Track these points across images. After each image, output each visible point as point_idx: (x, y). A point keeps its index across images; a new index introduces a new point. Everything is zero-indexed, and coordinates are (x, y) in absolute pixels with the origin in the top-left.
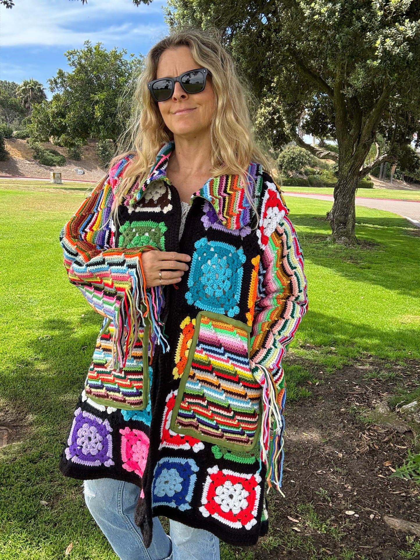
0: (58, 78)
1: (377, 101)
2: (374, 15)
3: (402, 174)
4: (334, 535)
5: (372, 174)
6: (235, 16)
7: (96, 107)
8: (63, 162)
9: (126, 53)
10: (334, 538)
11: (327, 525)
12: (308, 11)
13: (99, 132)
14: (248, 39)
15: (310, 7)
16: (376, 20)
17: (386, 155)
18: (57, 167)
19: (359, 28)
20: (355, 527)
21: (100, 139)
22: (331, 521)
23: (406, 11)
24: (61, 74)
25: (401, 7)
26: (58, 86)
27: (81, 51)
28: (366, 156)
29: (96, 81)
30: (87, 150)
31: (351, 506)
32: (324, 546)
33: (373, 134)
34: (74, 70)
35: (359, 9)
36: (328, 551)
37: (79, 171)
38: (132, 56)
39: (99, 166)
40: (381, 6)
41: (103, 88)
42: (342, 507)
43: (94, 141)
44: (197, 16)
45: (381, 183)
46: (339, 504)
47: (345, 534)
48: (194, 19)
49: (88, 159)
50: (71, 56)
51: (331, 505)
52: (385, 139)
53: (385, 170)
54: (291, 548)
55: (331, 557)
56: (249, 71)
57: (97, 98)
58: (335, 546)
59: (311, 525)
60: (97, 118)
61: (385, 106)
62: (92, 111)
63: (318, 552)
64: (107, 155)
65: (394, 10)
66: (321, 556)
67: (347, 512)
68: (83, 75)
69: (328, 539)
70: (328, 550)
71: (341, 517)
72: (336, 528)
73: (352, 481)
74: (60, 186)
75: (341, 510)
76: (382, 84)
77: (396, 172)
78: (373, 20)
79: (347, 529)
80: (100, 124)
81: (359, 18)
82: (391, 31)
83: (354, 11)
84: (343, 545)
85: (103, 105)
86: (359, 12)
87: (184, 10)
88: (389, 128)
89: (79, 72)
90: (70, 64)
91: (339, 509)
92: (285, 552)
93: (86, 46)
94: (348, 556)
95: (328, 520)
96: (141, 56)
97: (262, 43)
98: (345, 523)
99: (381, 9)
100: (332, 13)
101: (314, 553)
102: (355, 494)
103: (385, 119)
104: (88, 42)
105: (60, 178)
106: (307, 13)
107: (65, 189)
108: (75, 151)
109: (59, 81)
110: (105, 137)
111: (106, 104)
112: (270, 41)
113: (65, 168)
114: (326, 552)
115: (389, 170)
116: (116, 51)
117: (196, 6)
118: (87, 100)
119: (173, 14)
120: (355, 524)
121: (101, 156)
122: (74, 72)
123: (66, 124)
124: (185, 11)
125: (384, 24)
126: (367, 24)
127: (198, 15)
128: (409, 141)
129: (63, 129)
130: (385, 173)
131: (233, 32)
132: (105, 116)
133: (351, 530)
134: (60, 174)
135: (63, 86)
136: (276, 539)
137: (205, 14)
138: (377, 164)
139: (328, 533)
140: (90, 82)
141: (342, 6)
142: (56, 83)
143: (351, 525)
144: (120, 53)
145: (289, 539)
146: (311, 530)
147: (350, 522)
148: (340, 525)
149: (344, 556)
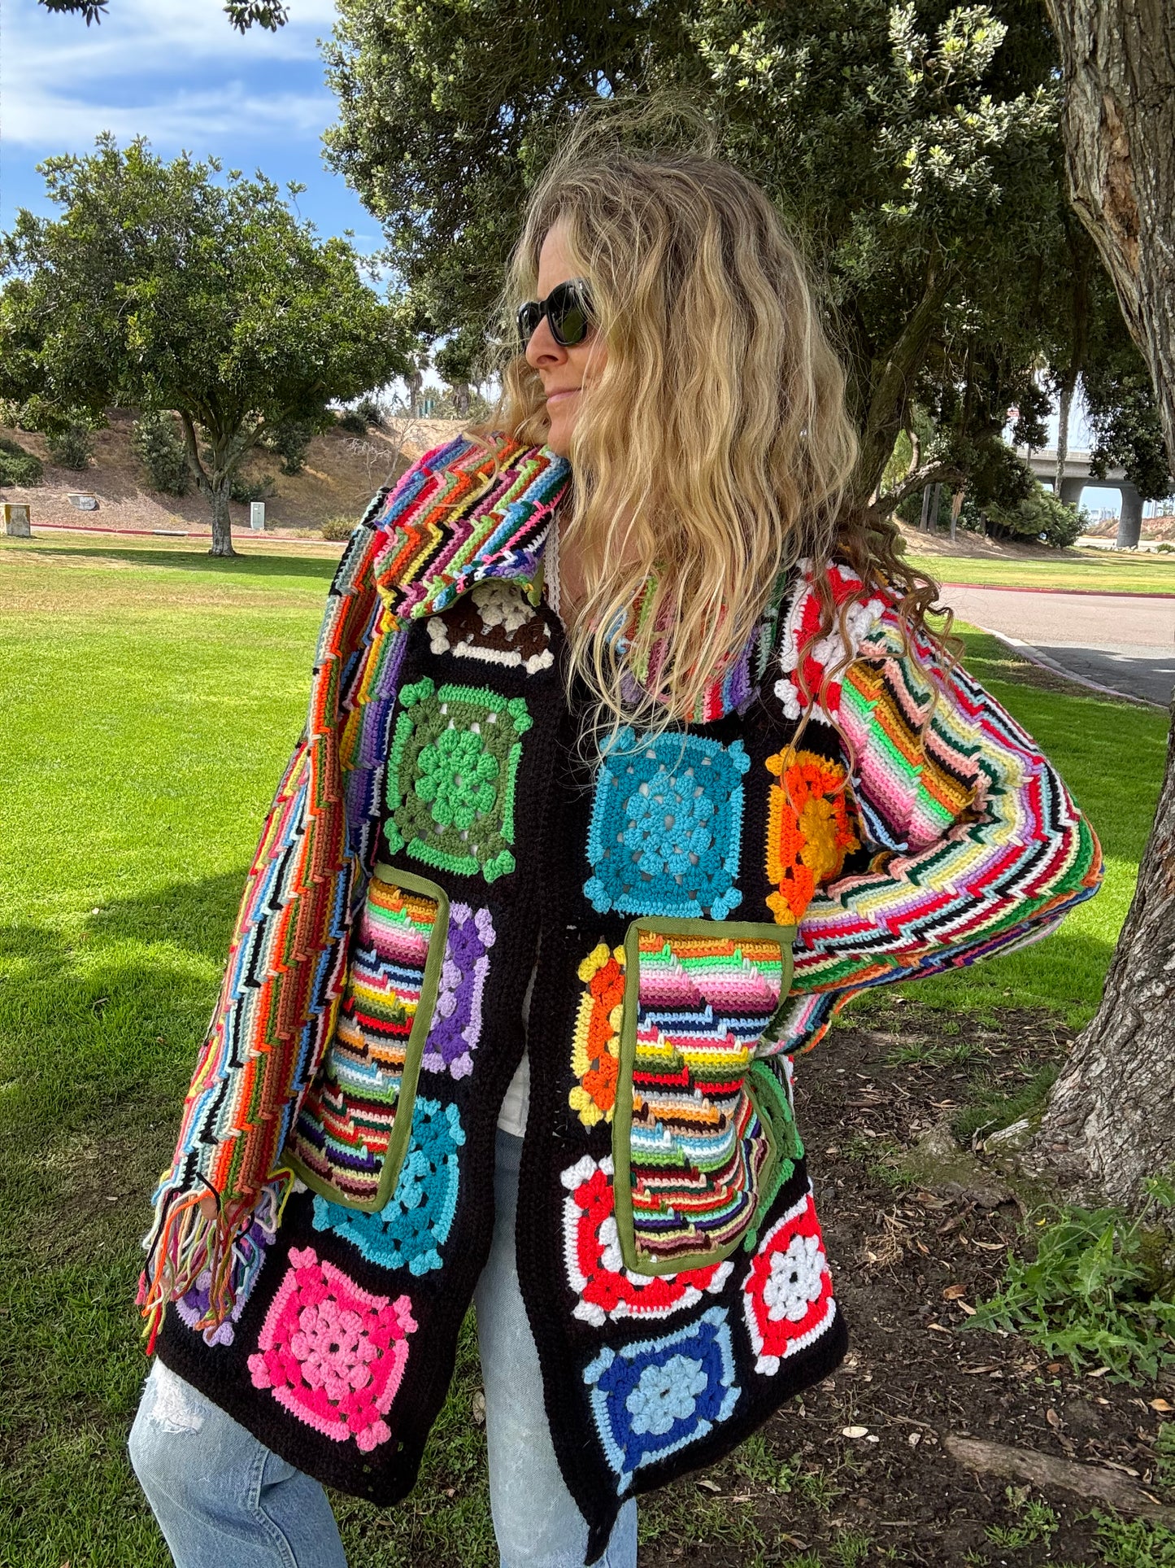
0: (20, 235)
1: (910, 316)
2: (900, 82)
3: (979, 514)
4: (813, 1496)
5: (900, 516)
6: (524, 73)
7: (131, 320)
8: (35, 476)
9: (217, 168)
10: (812, 1504)
11: (793, 1469)
12: (721, 66)
13: (140, 389)
15: (728, 56)
16: (904, 96)
17: (938, 463)
18: (18, 489)
19: (859, 117)
20: (869, 1471)
21: (143, 409)
22: (803, 1457)
23: (983, 74)
24: (28, 224)
25: (968, 62)
26: (20, 258)
27: (86, 161)
28: (884, 466)
29: (131, 247)
30: (105, 440)
31: (857, 1412)
32: (787, 1528)
33: (902, 408)
34: (66, 212)
35: (860, 66)
36: (796, 1542)
37: (82, 500)
38: (235, 176)
39: (143, 487)
40: (916, 59)
41: (150, 267)
42: (835, 1419)
43: (127, 416)
44: (417, 71)
45: (925, 540)
46: (825, 1410)
47: (843, 1491)
48: (408, 78)
49: (109, 466)
50: (58, 174)
51: (803, 1413)
52: (935, 420)
53: (936, 505)
54: (697, 1538)
55: (805, 1557)
57: (133, 292)
58: (816, 1527)
59: (749, 1473)
60: (136, 350)
61: (930, 331)
62: (120, 329)
63: (770, 1546)
64: (166, 456)
65: (951, 71)
66: (778, 1555)
67: (846, 1432)
68: (91, 229)
69: (796, 1507)
70: (796, 1537)
71: (831, 1444)
72: (817, 1476)
73: (859, 1344)
74: (27, 544)
75: (831, 1426)
76: (923, 270)
77: (964, 511)
78: (897, 95)
79: (847, 1477)
80: (144, 367)
81: (859, 91)
82: (944, 126)
83: (847, 72)
84: (838, 1523)
85: (152, 314)
86: (860, 74)
87: (383, 52)
88: (944, 390)
89: (80, 220)
90: (54, 197)
91: (824, 1424)
92: (678, 1551)
93: (102, 147)
94: (852, 1550)
95: (796, 1455)
96: (260, 177)
98: (842, 1462)
99: (916, 65)
100: (784, 73)
101: (759, 1548)
102: (869, 1379)
103: (932, 367)
104: (106, 137)
105: (26, 519)
106: (719, 71)
107: (42, 551)
108: (70, 445)
109: (21, 243)
110: (157, 406)
111: (160, 312)
113: (41, 492)
114: (791, 1544)
115: (946, 504)
116: (188, 164)
117: (415, 44)
118: (104, 298)
119: (348, 62)
120: (869, 1464)
121: (146, 459)
122: (65, 218)
123: (42, 366)
124: (384, 57)
125: (925, 108)
126: (881, 107)
127: (420, 69)
128: (998, 427)
129: (35, 380)
130: (934, 513)
131: (517, 118)
132: (158, 347)
133: (859, 1480)
134: (27, 508)
135: (33, 259)
136: (653, 1517)
137: (442, 65)
138: (915, 486)
139: (797, 1490)
140: (113, 246)
141: (812, 54)
142: (13, 250)
143: (859, 1467)
144: (200, 169)
145: (691, 1514)
146: (750, 1486)
147: (856, 1457)
148: (828, 1468)
149: (841, 1552)
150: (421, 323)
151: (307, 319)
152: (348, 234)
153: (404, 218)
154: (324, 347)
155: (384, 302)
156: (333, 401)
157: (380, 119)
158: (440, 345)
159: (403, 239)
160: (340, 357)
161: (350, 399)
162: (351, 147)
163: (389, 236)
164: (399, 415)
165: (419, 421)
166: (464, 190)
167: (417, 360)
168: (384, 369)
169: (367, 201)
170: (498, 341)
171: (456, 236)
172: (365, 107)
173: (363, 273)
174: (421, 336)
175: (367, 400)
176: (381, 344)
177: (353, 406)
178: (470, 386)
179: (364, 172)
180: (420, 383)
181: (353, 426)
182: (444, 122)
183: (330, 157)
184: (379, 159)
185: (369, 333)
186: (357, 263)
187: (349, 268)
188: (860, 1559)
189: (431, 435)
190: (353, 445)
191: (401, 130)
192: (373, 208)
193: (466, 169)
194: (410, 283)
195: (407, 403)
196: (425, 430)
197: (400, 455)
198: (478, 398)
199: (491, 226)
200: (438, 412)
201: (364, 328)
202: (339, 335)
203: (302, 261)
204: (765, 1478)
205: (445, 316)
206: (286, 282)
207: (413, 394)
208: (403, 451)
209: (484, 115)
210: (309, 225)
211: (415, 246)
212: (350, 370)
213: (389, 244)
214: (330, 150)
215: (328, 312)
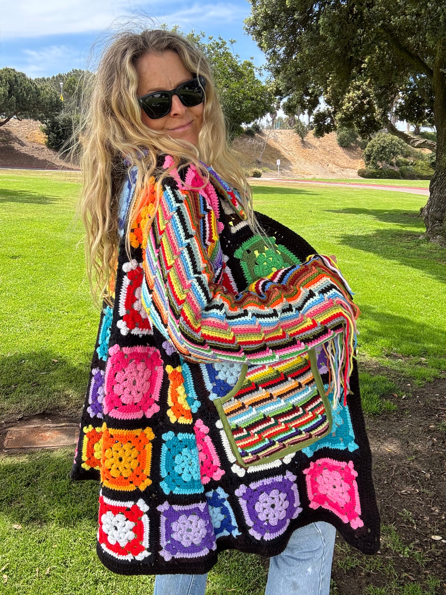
4: (418, 560)
9: (204, 36)
10: (417, 563)
11: (410, 549)
14: (338, 16)
20: (442, 554)
22: (415, 545)
31: (438, 530)
32: (407, 571)
36: (410, 577)
38: (211, 39)
42: (428, 532)
46: (424, 528)
47: (431, 560)
51: (415, 528)
54: (370, 570)
55: (414, 583)
56: (337, 50)
58: (419, 572)
59: (392, 548)
63: (399, 577)
66: (403, 581)
67: (433, 537)
69: (411, 564)
70: (410, 575)
71: (426, 541)
72: (420, 553)
73: (440, 504)
75: (427, 534)
79: (432, 555)
84: (428, 572)
91: (424, 533)
92: (363, 574)
94: (433, 583)
95: (412, 544)
96: (220, 39)
97: (353, 21)
98: (431, 549)
101: (395, 577)
102: (443, 518)
104: (164, 25)
112: (362, 18)
114: (408, 578)
116: (193, 35)
120: (442, 551)
131: (320, 9)
133: (437, 557)
136: (353, 559)
139: (411, 557)
143: (438, 551)
144: (198, 37)
145: (368, 561)
146: (392, 553)
147: (436, 547)
148: (425, 550)
149: (429, 584)
150: (278, 92)
151: (234, 92)
152: (252, 58)
153: (274, 51)
154: (241, 103)
155: (264, 84)
156: (243, 124)
157: (266, 12)
158: (285, 100)
159: (273, 59)
160: (246, 107)
161: (249, 123)
162: (254, 24)
163: (267, 59)
164: (267, 128)
165: (275, 131)
166: (297, 38)
167: (275, 106)
168: (262, 111)
169: (260, 45)
170: (308, 98)
171: (294, 57)
172: (260, 8)
173: (256, 74)
174: (277, 97)
175: (256, 123)
176: (262, 101)
177: (250, 126)
178: (295, 116)
179: (259, 34)
180: (276, 116)
181: (250, 133)
182: (290, 11)
183: (247, 29)
184: (265, 29)
185: (257, 97)
186: (254, 70)
187: (251, 72)
188: (437, 587)
189: (279, 136)
190: (249, 141)
191: (274, 16)
192: (262, 47)
193: (298, 30)
194: (275, 77)
195: (271, 123)
196: (277, 134)
197: (267, 144)
198: (299, 121)
199: (307, 52)
200: (282, 127)
201: (256, 95)
202: (246, 98)
203: (234, 70)
204: (398, 551)
205: (288, 88)
206: (227, 78)
207: (273, 120)
208: (268, 142)
209: (306, 8)
210: (237, 56)
211: (278, 62)
212: (250, 111)
213: (267, 62)
214: (246, 26)
215: (242, 89)
